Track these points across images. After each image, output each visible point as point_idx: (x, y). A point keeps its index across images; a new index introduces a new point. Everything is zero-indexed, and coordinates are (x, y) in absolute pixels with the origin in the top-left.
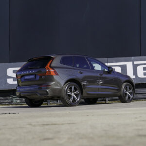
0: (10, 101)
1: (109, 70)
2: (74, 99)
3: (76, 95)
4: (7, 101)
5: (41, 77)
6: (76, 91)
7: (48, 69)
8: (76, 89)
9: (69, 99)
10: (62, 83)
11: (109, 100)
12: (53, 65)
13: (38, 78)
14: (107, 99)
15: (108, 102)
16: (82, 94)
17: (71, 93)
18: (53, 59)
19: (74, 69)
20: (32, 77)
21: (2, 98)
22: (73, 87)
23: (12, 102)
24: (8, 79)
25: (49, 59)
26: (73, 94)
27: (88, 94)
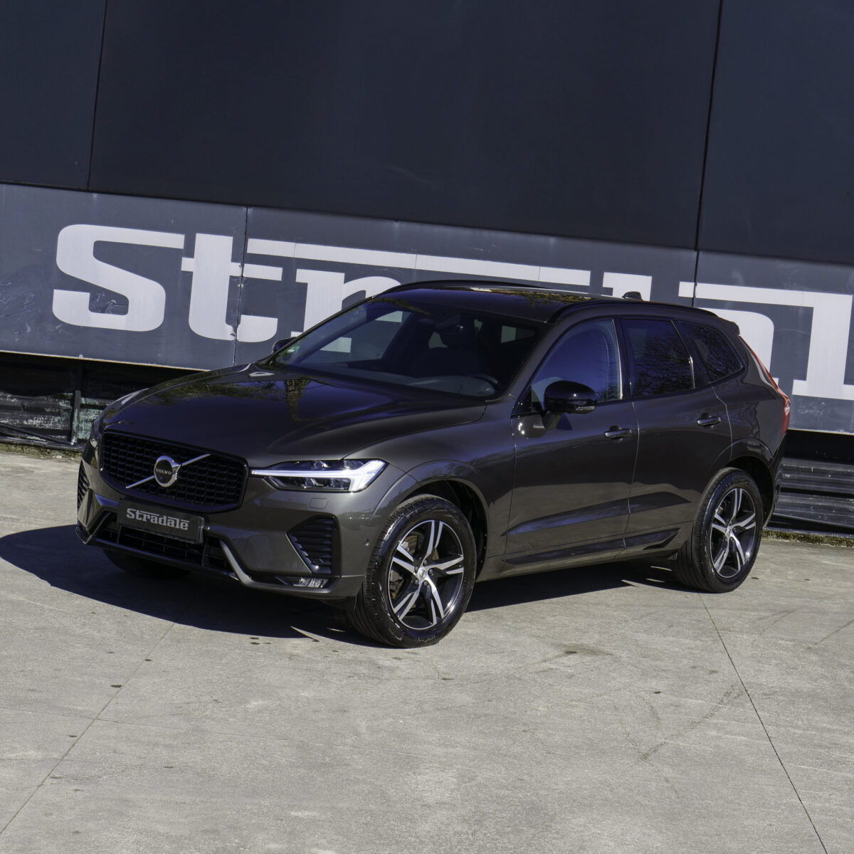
0: (56, 423)
17: (417, 565)
21: (14, 401)
23: (69, 433)
24: (58, 294)
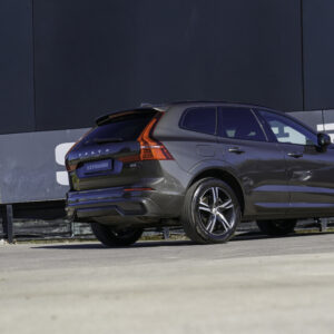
0: (65, 229)
1: (319, 142)
2: (219, 222)
3: (225, 212)
4: (56, 230)
5: (126, 165)
6: (224, 201)
7: (146, 143)
8: (223, 197)
9: (206, 224)
10: (185, 180)
11: (329, 225)
12: (158, 132)
13: (119, 167)
14: (324, 222)
15: (325, 229)
16: (242, 210)
17: (211, 208)
18: (159, 116)
19: (218, 142)
20: (105, 165)
21: (45, 223)
22: (215, 192)
23: (71, 233)
25: (149, 116)
26: (215, 211)
27: (259, 209)
